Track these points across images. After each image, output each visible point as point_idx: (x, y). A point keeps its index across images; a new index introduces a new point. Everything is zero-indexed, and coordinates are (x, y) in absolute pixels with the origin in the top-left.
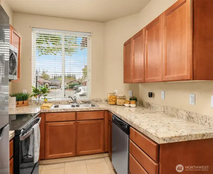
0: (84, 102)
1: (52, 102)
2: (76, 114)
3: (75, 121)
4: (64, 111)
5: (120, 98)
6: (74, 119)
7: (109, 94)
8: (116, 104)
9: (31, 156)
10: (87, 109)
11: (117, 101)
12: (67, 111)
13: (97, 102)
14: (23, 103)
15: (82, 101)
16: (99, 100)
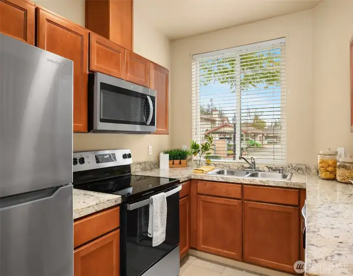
0: (271, 168)
1: (219, 164)
2: (242, 187)
3: (241, 200)
4: (223, 180)
5: (344, 167)
6: (239, 196)
7: (319, 155)
8: (334, 179)
9: (150, 235)
10: (262, 182)
11: (338, 173)
12: (228, 181)
13: (299, 171)
14: (180, 163)
15: (267, 167)
16: (303, 167)
